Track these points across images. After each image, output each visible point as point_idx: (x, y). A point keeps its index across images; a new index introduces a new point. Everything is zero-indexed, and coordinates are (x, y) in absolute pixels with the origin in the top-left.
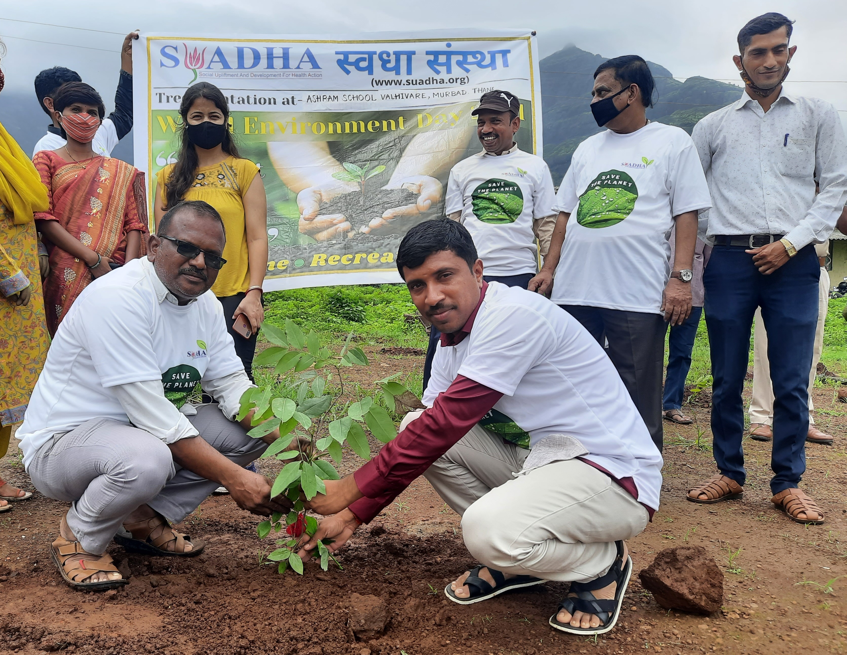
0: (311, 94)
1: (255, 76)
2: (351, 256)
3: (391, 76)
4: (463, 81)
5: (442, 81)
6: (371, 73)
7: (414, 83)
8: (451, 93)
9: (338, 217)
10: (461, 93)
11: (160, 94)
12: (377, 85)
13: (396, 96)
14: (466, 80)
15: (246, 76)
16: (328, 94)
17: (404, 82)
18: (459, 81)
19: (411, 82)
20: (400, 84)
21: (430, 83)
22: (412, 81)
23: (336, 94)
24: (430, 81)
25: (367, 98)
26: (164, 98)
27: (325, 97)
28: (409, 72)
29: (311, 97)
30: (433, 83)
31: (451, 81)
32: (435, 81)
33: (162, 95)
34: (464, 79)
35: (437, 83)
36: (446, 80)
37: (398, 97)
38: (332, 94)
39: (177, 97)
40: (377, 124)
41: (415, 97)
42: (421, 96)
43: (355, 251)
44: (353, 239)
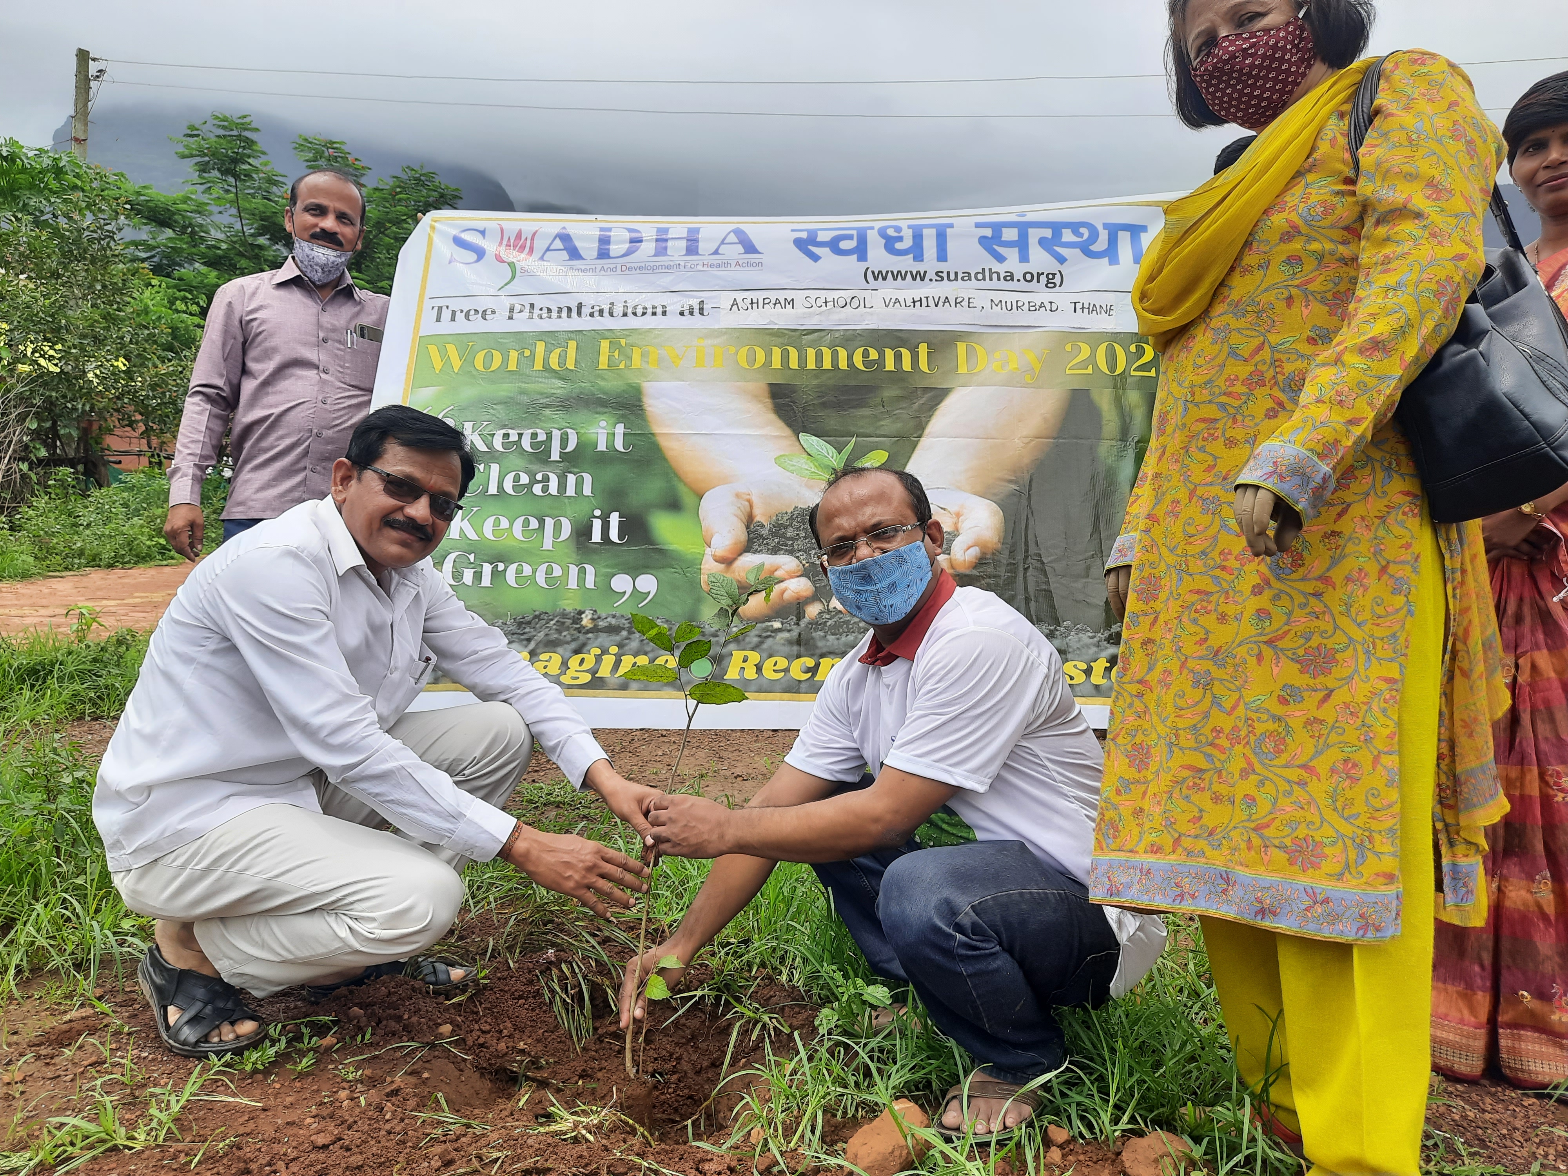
0: (739, 296)
1: (629, 269)
2: (810, 662)
3: (906, 263)
4: (1050, 284)
5: (1010, 277)
6: (863, 257)
7: (952, 277)
8: (1027, 305)
9: (786, 563)
10: (1048, 308)
11: (440, 308)
12: (876, 279)
13: (914, 302)
14: (1057, 280)
15: (612, 270)
16: (773, 295)
17: (931, 274)
18: (1043, 279)
19: (945, 275)
20: (922, 279)
21: (984, 279)
22: (948, 273)
23: (789, 295)
24: (984, 274)
25: (855, 303)
26: (446, 315)
27: (767, 301)
28: (942, 256)
29: (739, 301)
30: (991, 279)
31: (1028, 277)
32: (995, 276)
33: (444, 308)
34: (1054, 275)
35: (999, 279)
36: (1018, 275)
37: (917, 304)
38: (782, 295)
39: (472, 312)
40: (874, 355)
41: (953, 304)
42: (965, 303)
43: (818, 652)
44: (817, 623)
